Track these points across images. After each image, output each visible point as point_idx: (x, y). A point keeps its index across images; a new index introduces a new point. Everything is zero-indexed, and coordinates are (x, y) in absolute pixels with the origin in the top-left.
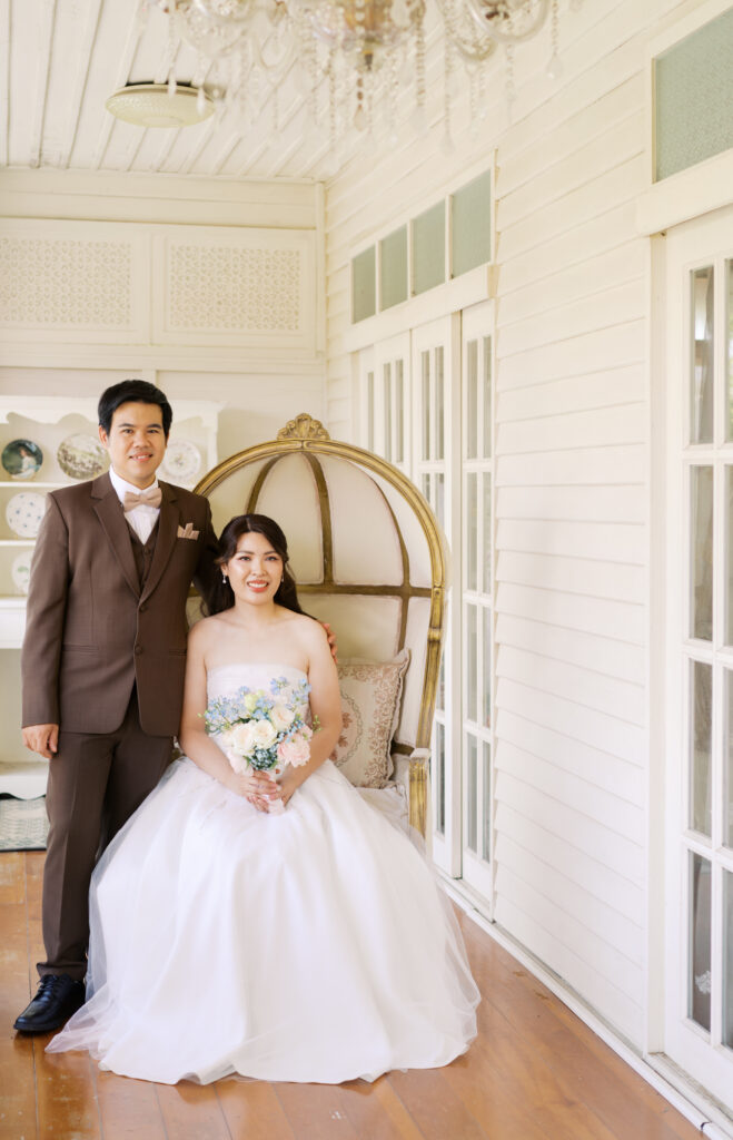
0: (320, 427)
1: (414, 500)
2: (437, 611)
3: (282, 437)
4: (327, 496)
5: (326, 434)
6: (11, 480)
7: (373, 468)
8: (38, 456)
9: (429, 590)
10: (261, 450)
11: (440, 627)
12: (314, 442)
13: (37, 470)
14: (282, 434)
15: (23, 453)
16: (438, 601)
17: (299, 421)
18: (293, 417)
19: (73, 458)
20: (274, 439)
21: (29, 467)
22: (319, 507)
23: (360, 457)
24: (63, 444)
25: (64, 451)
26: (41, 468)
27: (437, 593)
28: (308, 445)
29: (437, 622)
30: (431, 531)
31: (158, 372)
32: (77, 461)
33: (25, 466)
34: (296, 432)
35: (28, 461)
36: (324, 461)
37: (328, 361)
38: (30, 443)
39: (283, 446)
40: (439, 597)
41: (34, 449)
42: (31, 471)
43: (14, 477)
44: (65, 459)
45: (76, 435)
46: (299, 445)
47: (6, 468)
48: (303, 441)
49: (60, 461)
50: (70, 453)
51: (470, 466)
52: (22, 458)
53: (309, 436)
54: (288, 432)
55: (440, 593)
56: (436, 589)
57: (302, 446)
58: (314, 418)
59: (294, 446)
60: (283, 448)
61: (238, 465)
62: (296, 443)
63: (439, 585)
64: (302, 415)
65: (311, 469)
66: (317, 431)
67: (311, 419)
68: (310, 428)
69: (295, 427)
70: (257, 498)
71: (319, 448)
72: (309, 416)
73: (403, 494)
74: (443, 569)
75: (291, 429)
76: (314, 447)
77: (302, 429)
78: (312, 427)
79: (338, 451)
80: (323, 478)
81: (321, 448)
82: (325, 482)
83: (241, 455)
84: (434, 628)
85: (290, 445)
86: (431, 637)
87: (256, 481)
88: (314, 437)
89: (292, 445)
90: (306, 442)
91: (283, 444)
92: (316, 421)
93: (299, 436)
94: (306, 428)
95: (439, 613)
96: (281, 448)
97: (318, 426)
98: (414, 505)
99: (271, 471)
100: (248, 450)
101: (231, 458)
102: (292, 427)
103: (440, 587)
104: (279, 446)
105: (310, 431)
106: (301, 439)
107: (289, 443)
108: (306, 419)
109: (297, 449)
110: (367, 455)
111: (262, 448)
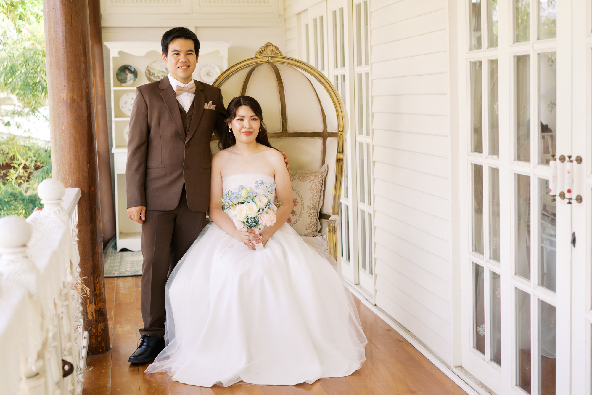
0: (277, 49)
1: (328, 86)
2: (341, 144)
3: (258, 55)
4: (283, 86)
5: (280, 52)
6: (122, 86)
7: (306, 70)
8: (135, 73)
9: (337, 133)
10: (247, 63)
11: (343, 152)
12: (275, 57)
13: (135, 81)
14: (258, 53)
15: (127, 72)
16: (341, 138)
17: (266, 46)
18: (263, 45)
19: (153, 74)
20: (254, 56)
21: (131, 79)
22: (278, 92)
23: (298, 64)
24: (148, 67)
25: (149, 71)
26: (137, 79)
27: (341, 134)
29: (341, 149)
30: (337, 102)
31: (196, 27)
32: (156, 75)
33: (128, 79)
34: (265, 52)
35: (130, 76)
36: (280, 67)
37: (285, 19)
38: (131, 67)
39: (258, 60)
40: (342, 136)
41: (133, 70)
42: (132, 81)
43: (123, 84)
44: (149, 75)
45: (155, 62)
46: (267, 59)
47: (119, 80)
48: (268, 57)
49: (146, 76)
50: (152, 71)
51: (359, 70)
52: (127, 74)
53: (271, 54)
54: (261, 52)
55: (342, 134)
56: (340, 132)
57: (268, 60)
58: (274, 45)
59: (264, 60)
60: (258, 61)
61: (235, 71)
62: (265, 58)
63: (341, 130)
64: (268, 43)
65: (274, 72)
66: (276, 52)
67: (273, 45)
68: (272, 50)
69: (264, 50)
70: (246, 88)
71: (277, 60)
72: (271, 43)
73: (322, 83)
74: (343, 122)
75: (262, 51)
76: (275, 60)
77: (268, 51)
78: (273, 49)
79: (287, 62)
80: (280, 77)
81: (278, 60)
82: (281, 79)
83: (237, 65)
84: (339, 153)
85: (262, 59)
86: (338, 158)
87: (245, 79)
88: (274, 55)
89: (263, 59)
90: (270, 57)
91: (258, 59)
92: (275, 46)
93: (266, 54)
94: (270, 50)
95: (342, 145)
96: (257, 61)
97: (276, 49)
98: (328, 89)
99: (253, 73)
100: (240, 63)
101: (232, 67)
102: (263, 50)
103: (342, 131)
104: (256, 60)
105: (272, 51)
106: (268, 56)
107: (261, 58)
108: (270, 45)
109: (265, 61)
110: (302, 63)
111: (248, 61)
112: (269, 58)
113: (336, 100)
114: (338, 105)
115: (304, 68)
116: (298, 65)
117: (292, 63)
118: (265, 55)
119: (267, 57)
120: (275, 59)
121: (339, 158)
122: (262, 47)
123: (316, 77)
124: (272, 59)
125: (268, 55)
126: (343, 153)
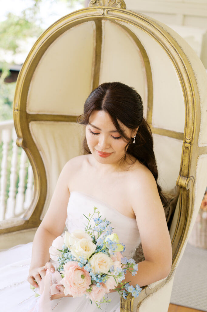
3: (91, 6)
4: (148, 61)
5: (122, 3)
10: (77, 16)
11: (188, 176)
12: (112, 10)
14: (92, 3)
16: (187, 154)
23: (143, 23)
27: (187, 147)
28: (107, 12)
29: (185, 172)
30: (189, 93)
34: (101, 1)
55: (189, 148)
57: (104, 13)
59: (98, 13)
60: (91, 14)
62: (100, 11)
63: (189, 141)
70: (100, 58)
71: (115, 15)
74: (194, 128)
76: (112, 14)
79: (128, 18)
81: (117, 15)
84: (183, 176)
85: (96, 12)
86: (179, 184)
88: (112, 6)
89: (97, 12)
90: (107, 10)
91: (91, 11)
95: (187, 165)
96: (90, 14)
98: (179, 69)
103: (190, 143)
106: (103, 7)
109: (100, 15)
111: (78, 13)
112: (105, 11)
113: (188, 89)
114: (190, 98)
115: (150, 31)
116: (142, 25)
117: (134, 21)
118: (101, 5)
119: (103, 9)
120: (114, 13)
121: (181, 185)
123: (164, 48)
124: (109, 12)
125: (104, 5)
126: (188, 178)
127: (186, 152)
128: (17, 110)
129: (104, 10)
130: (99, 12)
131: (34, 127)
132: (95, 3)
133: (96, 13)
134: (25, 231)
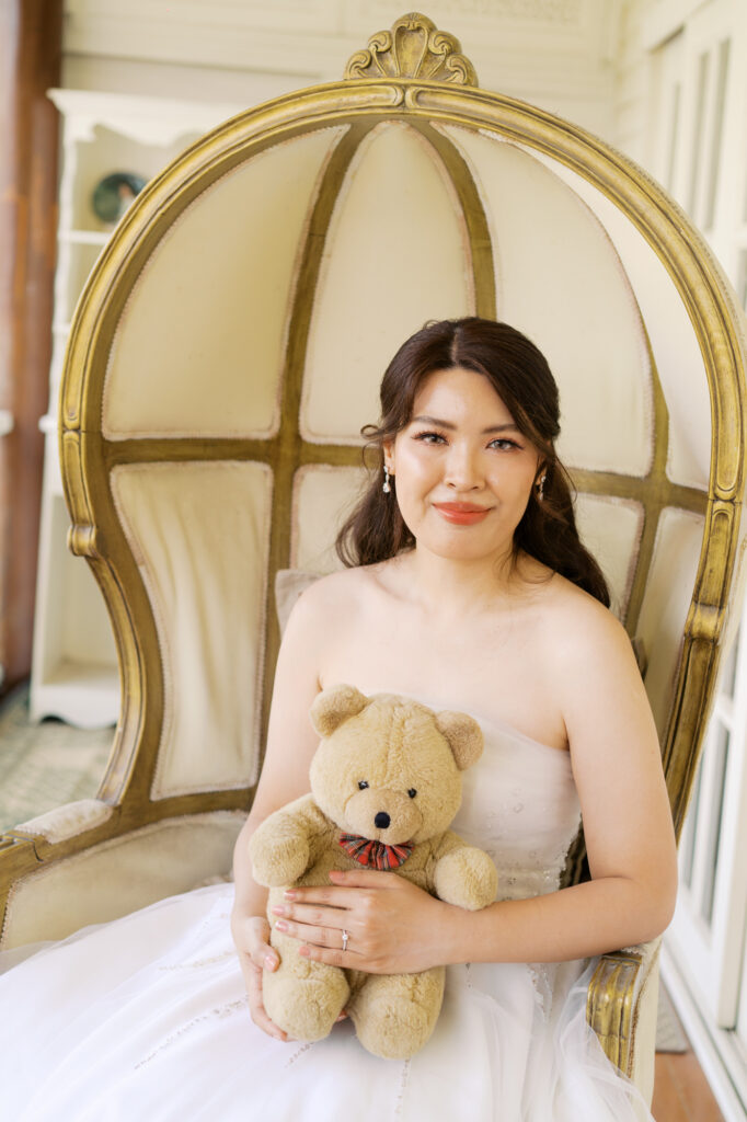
0: (454, 48)
1: (684, 259)
2: (718, 563)
3: (354, 74)
4: (488, 249)
5: (468, 70)
7: (582, 167)
9: (703, 495)
10: (301, 108)
11: (721, 603)
12: (435, 90)
14: (355, 65)
15: (124, 192)
16: (722, 536)
17: (401, 31)
18: (389, 25)
20: (336, 72)
22: (469, 276)
23: (549, 134)
27: (722, 515)
28: (417, 96)
29: (714, 590)
30: (721, 347)
34: (391, 61)
35: (127, 201)
36: (470, 146)
38: (136, 177)
39: (356, 98)
40: (726, 526)
46: (395, 96)
47: (97, 213)
48: (404, 88)
52: (122, 198)
53: (421, 74)
54: (369, 63)
55: (730, 517)
56: (719, 505)
57: (403, 101)
58: (440, 28)
59: (383, 100)
60: (354, 103)
61: (242, 143)
62: (388, 92)
63: (727, 495)
64: (410, 17)
65: (446, 176)
66: (444, 62)
67: (432, 29)
68: (429, 52)
69: (389, 50)
70: (323, 243)
71: (446, 106)
72: (425, 20)
73: (655, 242)
74: (742, 453)
75: (379, 54)
76: (434, 104)
77: (407, 55)
78: (433, 49)
79: (492, 117)
80: (479, 204)
81: (451, 107)
82: (483, 214)
83: (253, 119)
84: (704, 604)
85: (372, 96)
86: (695, 630)
87: (316, 197)
88: (434, 78)
89: (378, 95)
90: (414, 89)
91: (355, 93)
92: (443, 35)
93: (397, 72)
94: (415, 53)
95: (722, 568)
96: (349, 104)
97: (446, 47)
98: (684, 276)
99: (349, 174)
100: (269, 107)
101: (229, 124)
102: (381, 49)
103: (731, 501)
104: (345, 99)
105: (425, 60)
106: (402, 81)
107: (371, 90)
108: (419, 29)
109: (389, 107)
110: (568, 130)
111: (305, 100)
112: (409, 93)
113: (717, 336)
114: (725, 362)
115: (573, 156)
116: (545, 139)
117: (515, 126)
118: (390, 73)
119: (400, 86)
120: (439, 99)
121: (699, 633)
122: (381, 33)
123: (627, 209)
124: (423, 98)
125: (403, 75)
126: (721, 608)
127: (719, 529)
128: (77, 430)
129: (404, 92)
130: (384, 96)
131: (124, 482)
132: (368, 67)
133: (375, 99)
134: (113, 842)
